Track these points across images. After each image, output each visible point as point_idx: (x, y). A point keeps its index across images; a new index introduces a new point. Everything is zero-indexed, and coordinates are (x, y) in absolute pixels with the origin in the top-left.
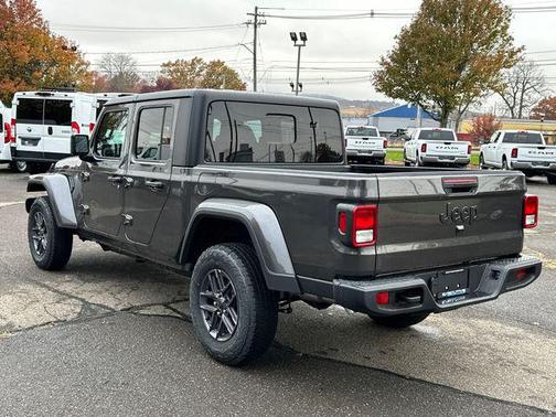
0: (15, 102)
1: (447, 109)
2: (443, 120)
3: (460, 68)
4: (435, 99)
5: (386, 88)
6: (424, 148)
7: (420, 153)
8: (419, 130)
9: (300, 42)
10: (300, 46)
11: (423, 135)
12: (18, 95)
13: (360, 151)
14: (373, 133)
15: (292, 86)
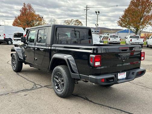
0: (26, 30)
1: (137, 30)
2: (136, 33)
3: (141, 19)
4: (134, 27)
5: (121, 25)
6: (131, 40)
7: (130, 42)
8: (130, 36)
9: (98, 14)
10: (98, 15)
11: (131, 37)
12: (27, 28)
13: (113, 42)
14: (117, 37)
15: (96, 25)
